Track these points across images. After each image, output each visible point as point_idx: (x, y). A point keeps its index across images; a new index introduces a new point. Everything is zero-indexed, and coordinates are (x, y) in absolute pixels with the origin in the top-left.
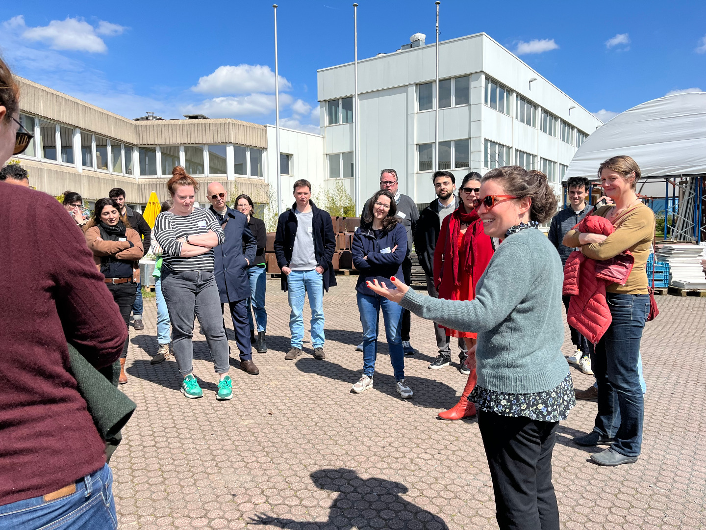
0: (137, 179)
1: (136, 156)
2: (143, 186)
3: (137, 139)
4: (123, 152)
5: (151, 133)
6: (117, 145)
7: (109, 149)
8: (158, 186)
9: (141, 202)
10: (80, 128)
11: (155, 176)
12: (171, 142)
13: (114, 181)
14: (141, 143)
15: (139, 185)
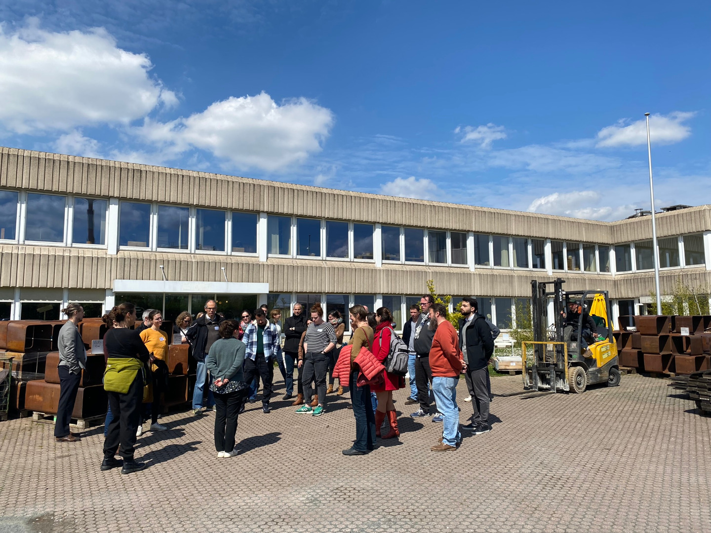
0: (614, 276)
1: (612, 254)
2: (619, 282)
3: (612, 238)
4: (597, 253)
5: (625, 231)
6: (589, 247)
7: (581, 252)
8: (632, 281)
9: (617, 297)
10: (550, 238)
11: (630, 272)
12: (644, 238)
13: (585, 280)
14: (616, 242)
15: (615, 281)
